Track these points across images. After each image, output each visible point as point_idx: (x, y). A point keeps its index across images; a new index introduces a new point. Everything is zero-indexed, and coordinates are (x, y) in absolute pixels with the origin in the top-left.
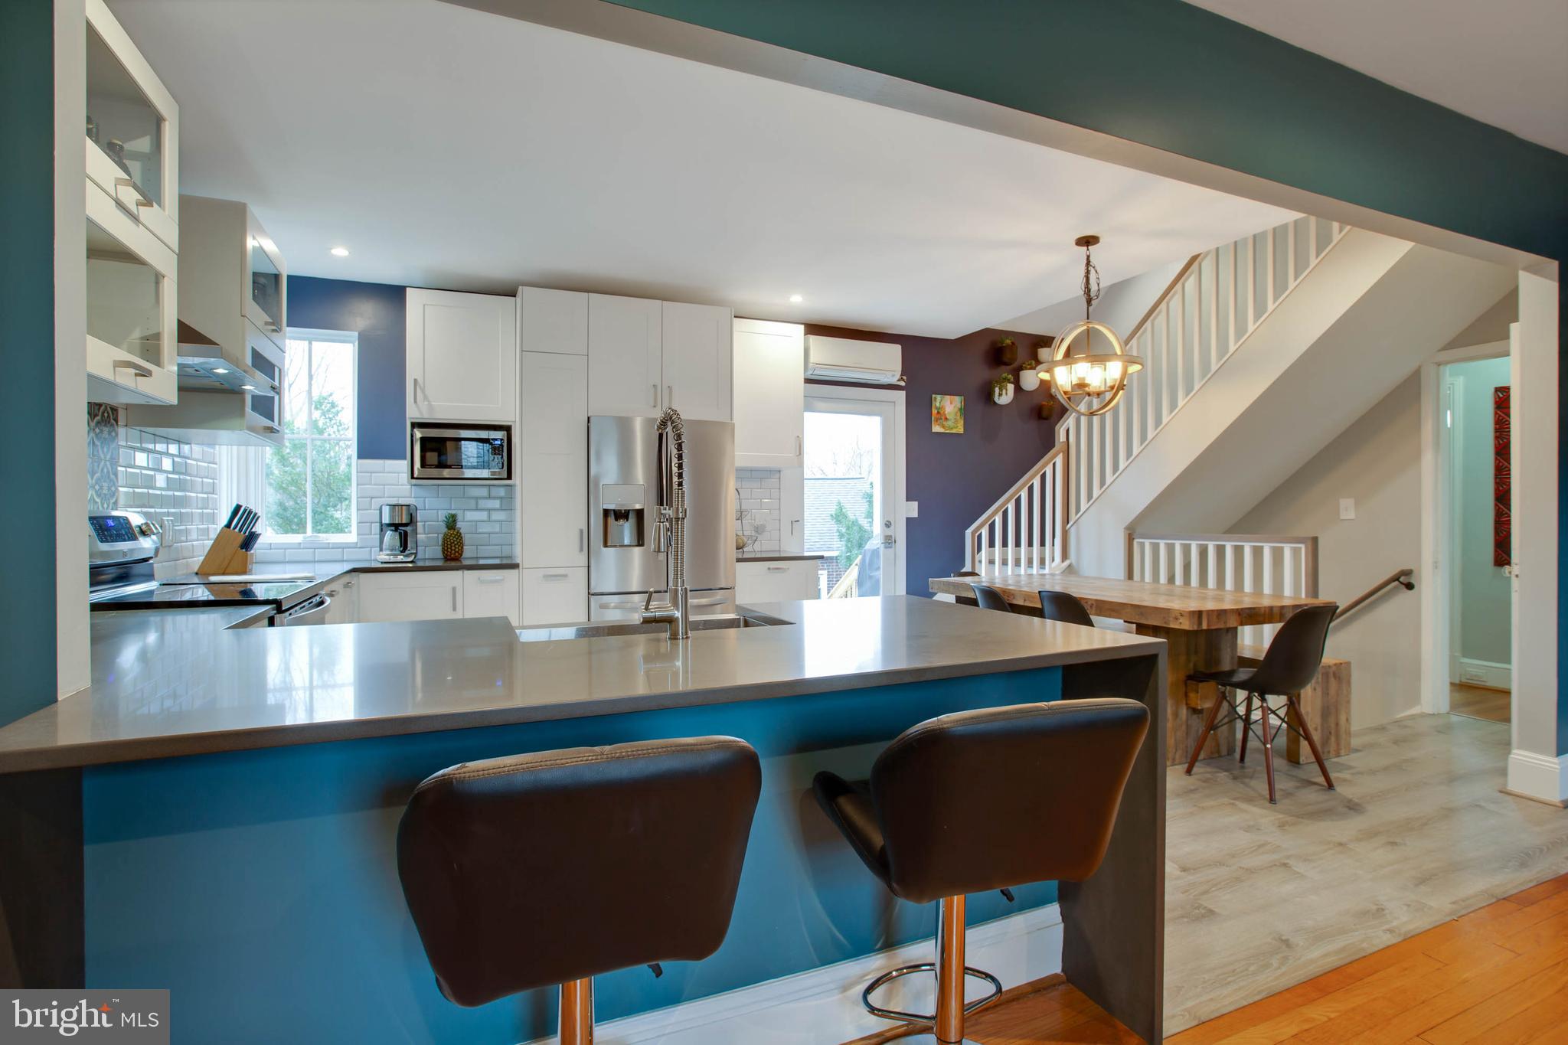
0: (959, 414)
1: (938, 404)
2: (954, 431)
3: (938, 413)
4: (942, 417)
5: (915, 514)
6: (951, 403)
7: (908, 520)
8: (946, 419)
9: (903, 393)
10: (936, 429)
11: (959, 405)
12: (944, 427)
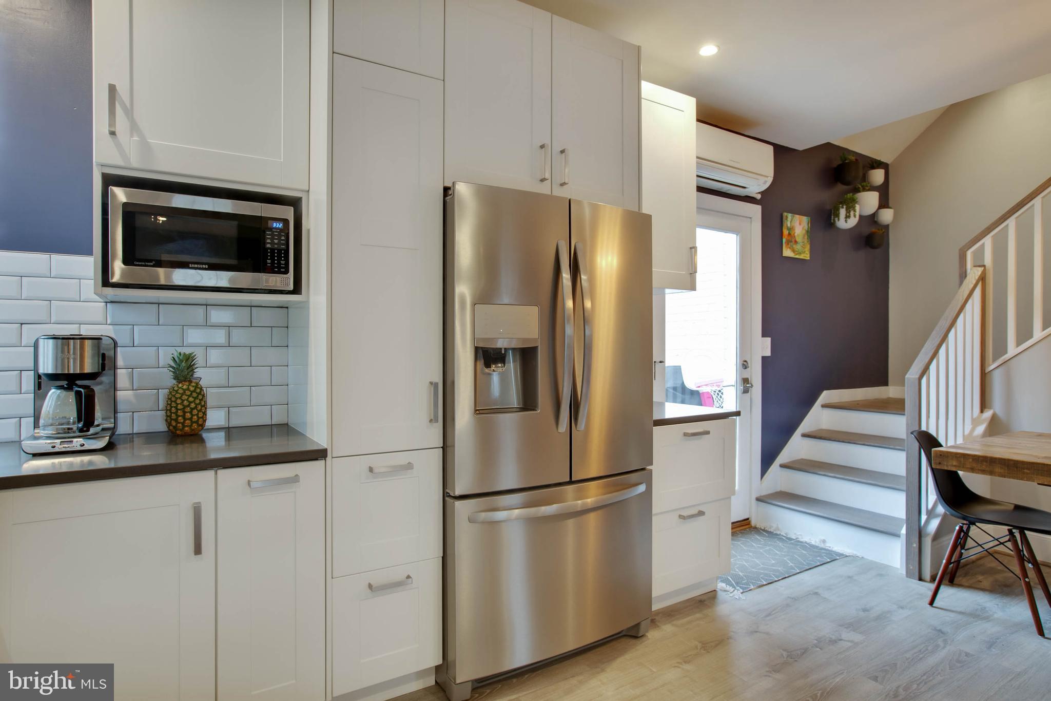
0: (806, 237)
1: (789, 225)
2: (801, 257)
3: (789, 234)
4: (792, 240)
5: (768, 353)
6: (800, 224)
7: (764, 358)
8: (796, 242)
9: (758, 208)
10: (787, 253)
11: (806, 227)
12: (794, 251)
